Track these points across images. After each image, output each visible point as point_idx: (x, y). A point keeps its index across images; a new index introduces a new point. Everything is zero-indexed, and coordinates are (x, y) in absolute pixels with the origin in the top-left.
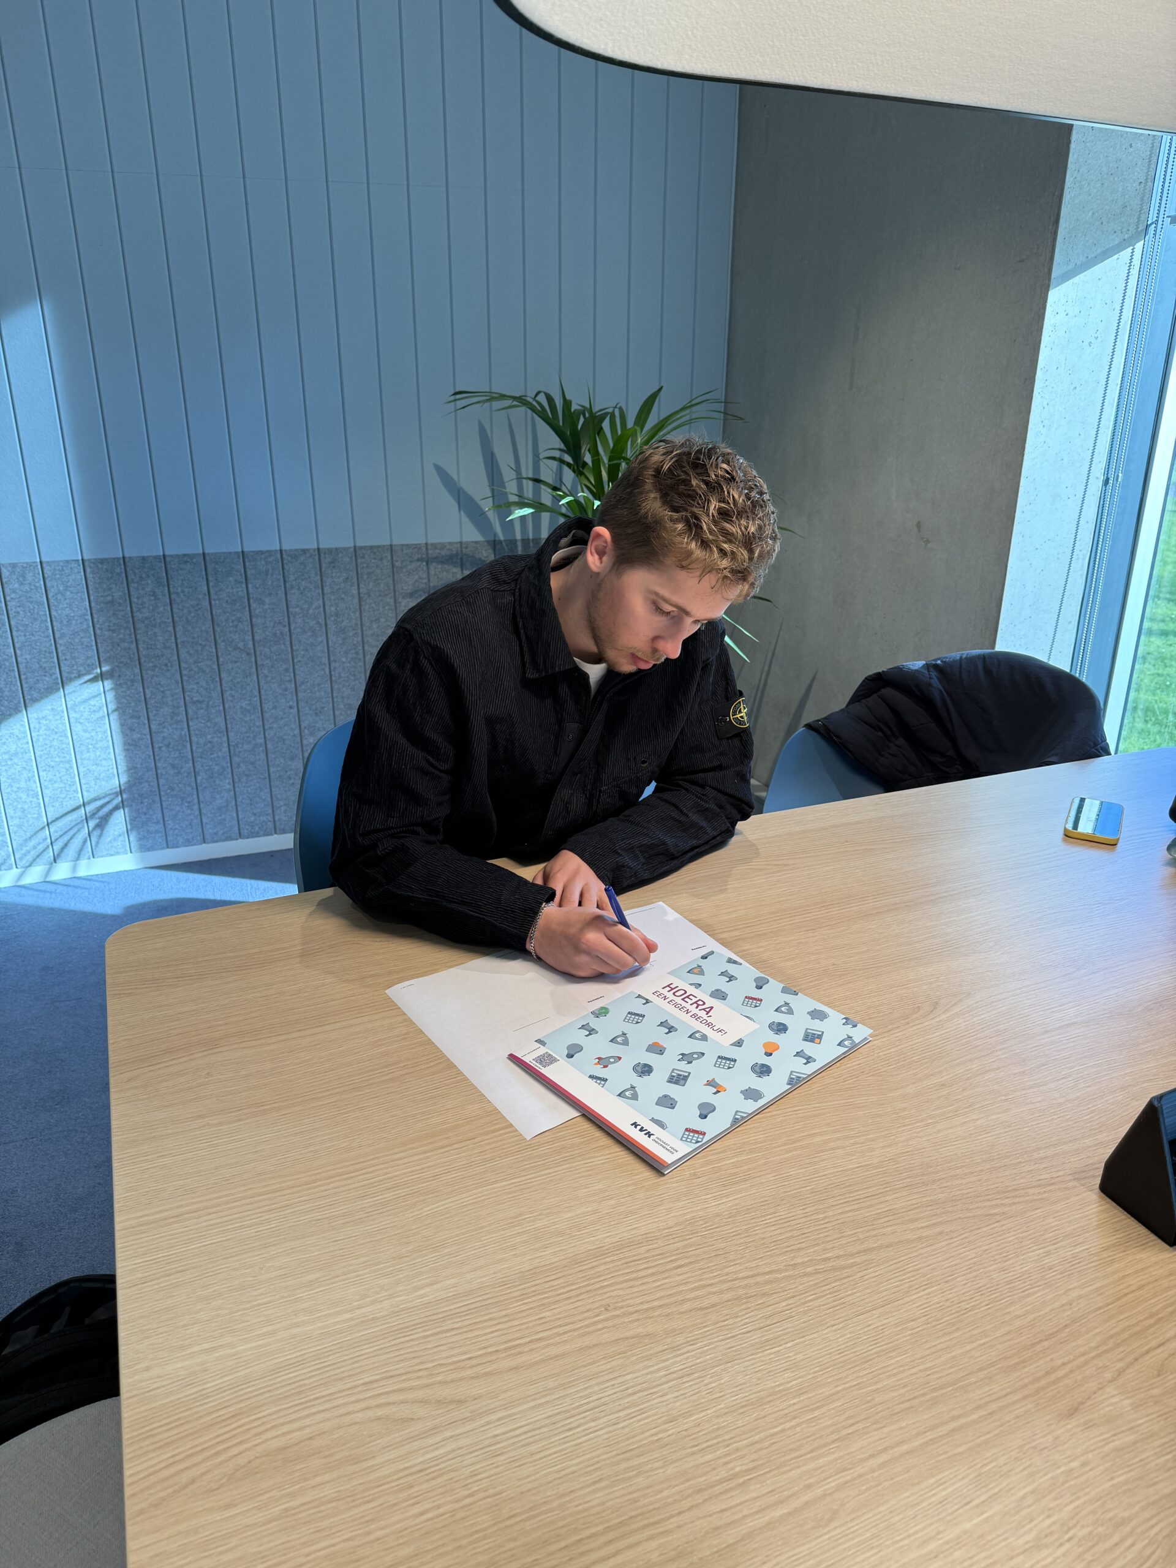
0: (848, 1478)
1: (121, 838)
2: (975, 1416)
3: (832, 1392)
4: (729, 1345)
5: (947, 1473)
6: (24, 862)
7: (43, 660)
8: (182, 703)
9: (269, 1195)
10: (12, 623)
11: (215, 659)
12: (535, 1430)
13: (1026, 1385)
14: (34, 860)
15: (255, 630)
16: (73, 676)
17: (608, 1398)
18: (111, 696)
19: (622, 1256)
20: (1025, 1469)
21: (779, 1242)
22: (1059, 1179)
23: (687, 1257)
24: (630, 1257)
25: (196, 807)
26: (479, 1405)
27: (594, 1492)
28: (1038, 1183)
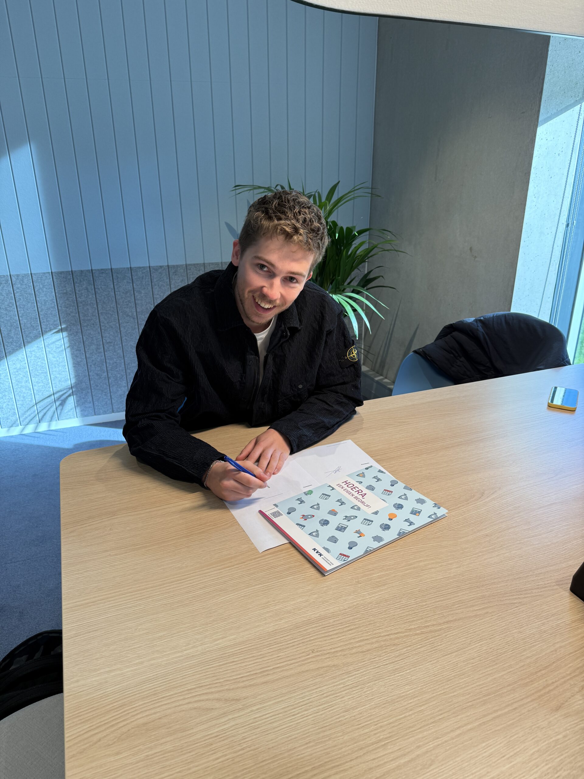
0: (440, 742)
1: (72, 411)
2: (506, 710)
3: (431, 696)
4: (377, 671)
5: (491, 741)
6: (24, 422)
7: (33, 322)
8: (101, 343)
9: (141, 591)
10: (17, 304)
11: (117, 321)
12: (275, 715)
13: (533, 694)
14: (30, 421)
15: (137, 306)
16: (47, 330)
17: (313, 699)
18: (66, 340)
19: (321, 624)
20: (533, 739)
21: (402, 617)
22: (549, 584)
23: (355, 625)
24: (325, 624)
25: (109, 395)
26: (247, 702)
27: (307, 748)
28: (537, 587)
